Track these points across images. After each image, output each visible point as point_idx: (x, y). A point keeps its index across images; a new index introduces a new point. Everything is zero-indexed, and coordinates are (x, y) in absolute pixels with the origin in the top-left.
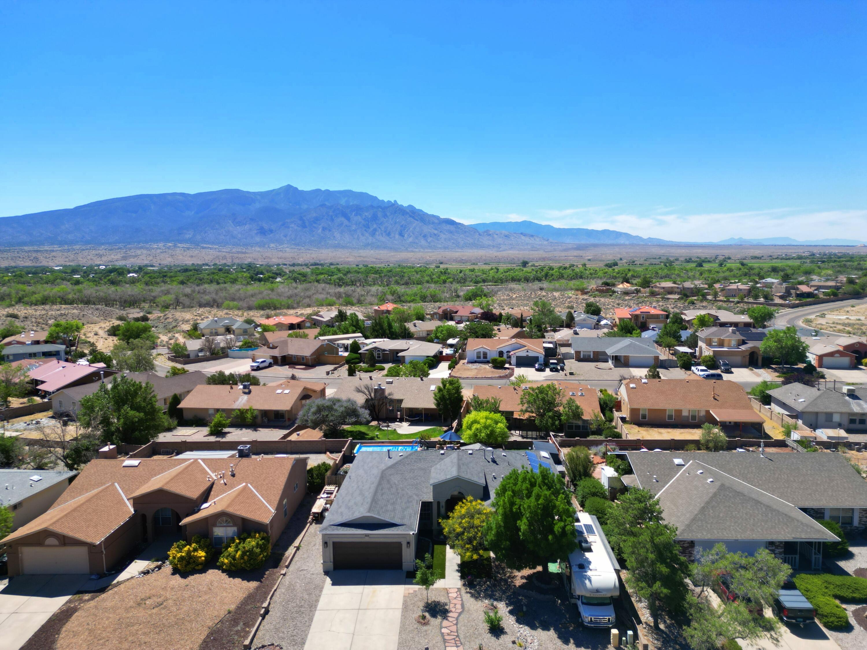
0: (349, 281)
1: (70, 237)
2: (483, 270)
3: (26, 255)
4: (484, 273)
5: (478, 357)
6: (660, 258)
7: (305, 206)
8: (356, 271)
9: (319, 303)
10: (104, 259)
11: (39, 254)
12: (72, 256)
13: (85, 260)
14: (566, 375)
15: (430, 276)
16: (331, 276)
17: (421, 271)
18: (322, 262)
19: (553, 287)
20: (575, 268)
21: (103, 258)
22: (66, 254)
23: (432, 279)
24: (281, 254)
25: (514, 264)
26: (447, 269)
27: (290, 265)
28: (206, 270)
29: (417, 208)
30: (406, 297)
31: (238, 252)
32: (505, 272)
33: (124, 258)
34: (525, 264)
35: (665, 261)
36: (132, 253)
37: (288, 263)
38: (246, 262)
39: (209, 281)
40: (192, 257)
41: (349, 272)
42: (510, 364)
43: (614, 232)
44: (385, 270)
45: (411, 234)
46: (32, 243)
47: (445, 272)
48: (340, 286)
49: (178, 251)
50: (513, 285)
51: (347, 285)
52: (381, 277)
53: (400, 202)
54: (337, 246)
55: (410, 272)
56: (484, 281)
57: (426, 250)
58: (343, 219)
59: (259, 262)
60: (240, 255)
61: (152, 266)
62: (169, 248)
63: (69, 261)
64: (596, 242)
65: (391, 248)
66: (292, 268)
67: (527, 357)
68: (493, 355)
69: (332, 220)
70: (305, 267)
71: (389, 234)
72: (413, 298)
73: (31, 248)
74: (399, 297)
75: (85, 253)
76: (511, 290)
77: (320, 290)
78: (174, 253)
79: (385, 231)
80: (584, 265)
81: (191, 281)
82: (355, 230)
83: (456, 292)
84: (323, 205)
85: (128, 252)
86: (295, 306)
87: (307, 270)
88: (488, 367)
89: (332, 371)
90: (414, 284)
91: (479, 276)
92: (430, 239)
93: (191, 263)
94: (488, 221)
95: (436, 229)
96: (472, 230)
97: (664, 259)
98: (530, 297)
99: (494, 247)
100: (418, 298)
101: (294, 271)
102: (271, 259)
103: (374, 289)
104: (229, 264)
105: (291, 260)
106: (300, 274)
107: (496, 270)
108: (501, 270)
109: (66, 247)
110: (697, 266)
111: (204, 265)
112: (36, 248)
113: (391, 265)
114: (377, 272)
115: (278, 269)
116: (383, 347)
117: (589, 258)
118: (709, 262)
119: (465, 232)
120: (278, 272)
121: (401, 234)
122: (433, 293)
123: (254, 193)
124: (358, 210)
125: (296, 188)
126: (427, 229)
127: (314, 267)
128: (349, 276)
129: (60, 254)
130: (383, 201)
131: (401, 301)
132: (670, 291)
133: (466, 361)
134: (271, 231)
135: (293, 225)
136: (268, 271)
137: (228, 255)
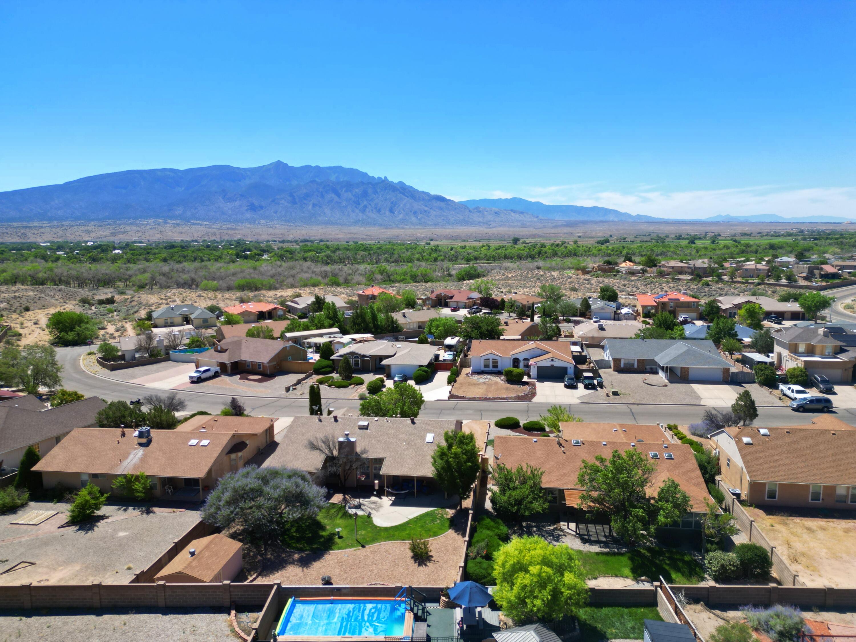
0: (337, 258)
1: (60, 213)
2: (474, 247)
3: (15, 230)
4: (475, 249)
5: (487, 366)
6: (650, 235)
7: (295, 183)
8: (345, 248)
9: (302, 283)
10: (93, 235)
11: (28, 230)
12: (61, 233)
13: (73, 237)
14: (608, 395)
15: (420, 253)
16: (320, 253)
17: (411, 248)
18: (312, 239)
19: (549, 266)
20: (566, 245)
21: (91, 234)
22: (54, 230)
23: (423, 256)
24: (270, 231)
25: (505, 241)
26: (438, 246)
27: (280, 242)
28: (194, 246)
29: (407, 184)
30: (395, 276)
31: (228, 229)
32: (497, 249)
33: (113, 234)
34: (516, 241)
35: (656, 238)
36: (122, 229)
37: (277, 239)
38: (236, 239)
39: (192, 258)
40: (181, 233)
41: (338, 249)
42: (529, 376)
43: (603, 209)
44: (374, 247)
45: (402, 211)
46: (21, 219)
47: (436, 250)
48: (327, 264)
49: (168, 227)
50: (507, 264)
51: (335, 262)
52: (370, 254)
53: (390, 179)
54: (328, 223)
55: (401, 249)
56: (476, 259)
57: (416, 227)
58: (333, 195)
59: (249, 239)
60: (230, 232)
61: (140, 242)
62: (159, 224)
63: (57, 237)
64: (585, 218)
65: (381, 225)
66: (281, 245)
67: (552, 367)
68: (506, 365)
69: (322, 196)
70: (294, 244)
71: (379, 211)
72: (403, 277)
73: (20, 224)
74: (389, 276)
75: (74, 229)
76: (506, 269)
77: (305, 269)
78: (164, 229)
79: (376, 208)
80: (576, 242)
81: (174, 258)
82: (346, 207)
83: (448, 270)
84: (313, 182)
85: (118, 228)
86: (277, 286)
87: (296, 247)
88: (499, 380)
89: (293, 385)
90: (404, 262)
91: (471, 254)
92: (420, 216)
93: (180, 239)
94: (478, 198)
95: (426, 206)
96: (462, 207)
97: (654, 236)
98: (526, 277)
99: (484, 223)
100: (408, 278)
101: (282, 248)
102: (261, 235)
103: (362, 267)
104: (219, 240)
105: (281, 236)
106: (287, 251)
107: (487, 248)
108: (493, 247)
109: (56, 223)
110: (689, 243)
111: (193, 241)
112: (25, 224)
113: (381, 242)
114: (366, 249)
115: (267, 246)
116: (362, 352)
117: (579, 235)
118: (700, 238)
119: (456, 209)
120: (266, 249)
121: (391, 211)
122: (424, 272)
123: (245, 169)
124: (349, 186)
125: (286, 164)
126: (417, 206)
127: (303, 244)
128: (338, 253)
129: (49, 230)
130: (373, 178)
131: (390, 280)
132: (680, 271)
133: (470, 370)
134: (261, 207)
135: (283, 202)
136: (256, 248)
137: (218, 232)
